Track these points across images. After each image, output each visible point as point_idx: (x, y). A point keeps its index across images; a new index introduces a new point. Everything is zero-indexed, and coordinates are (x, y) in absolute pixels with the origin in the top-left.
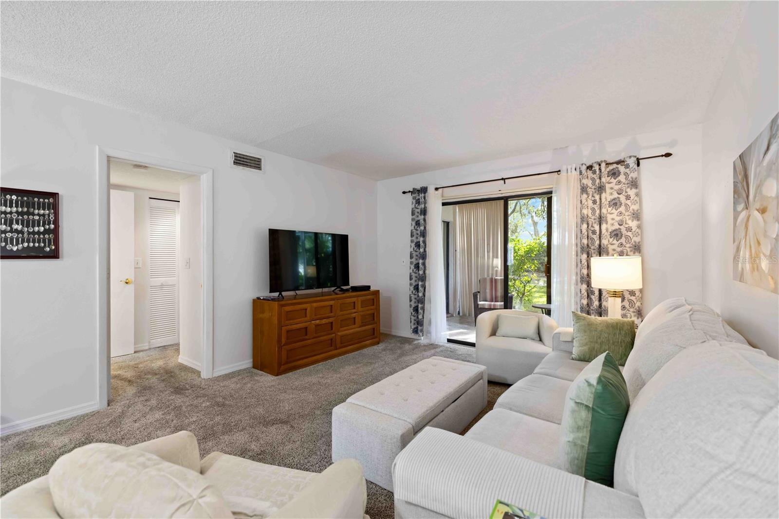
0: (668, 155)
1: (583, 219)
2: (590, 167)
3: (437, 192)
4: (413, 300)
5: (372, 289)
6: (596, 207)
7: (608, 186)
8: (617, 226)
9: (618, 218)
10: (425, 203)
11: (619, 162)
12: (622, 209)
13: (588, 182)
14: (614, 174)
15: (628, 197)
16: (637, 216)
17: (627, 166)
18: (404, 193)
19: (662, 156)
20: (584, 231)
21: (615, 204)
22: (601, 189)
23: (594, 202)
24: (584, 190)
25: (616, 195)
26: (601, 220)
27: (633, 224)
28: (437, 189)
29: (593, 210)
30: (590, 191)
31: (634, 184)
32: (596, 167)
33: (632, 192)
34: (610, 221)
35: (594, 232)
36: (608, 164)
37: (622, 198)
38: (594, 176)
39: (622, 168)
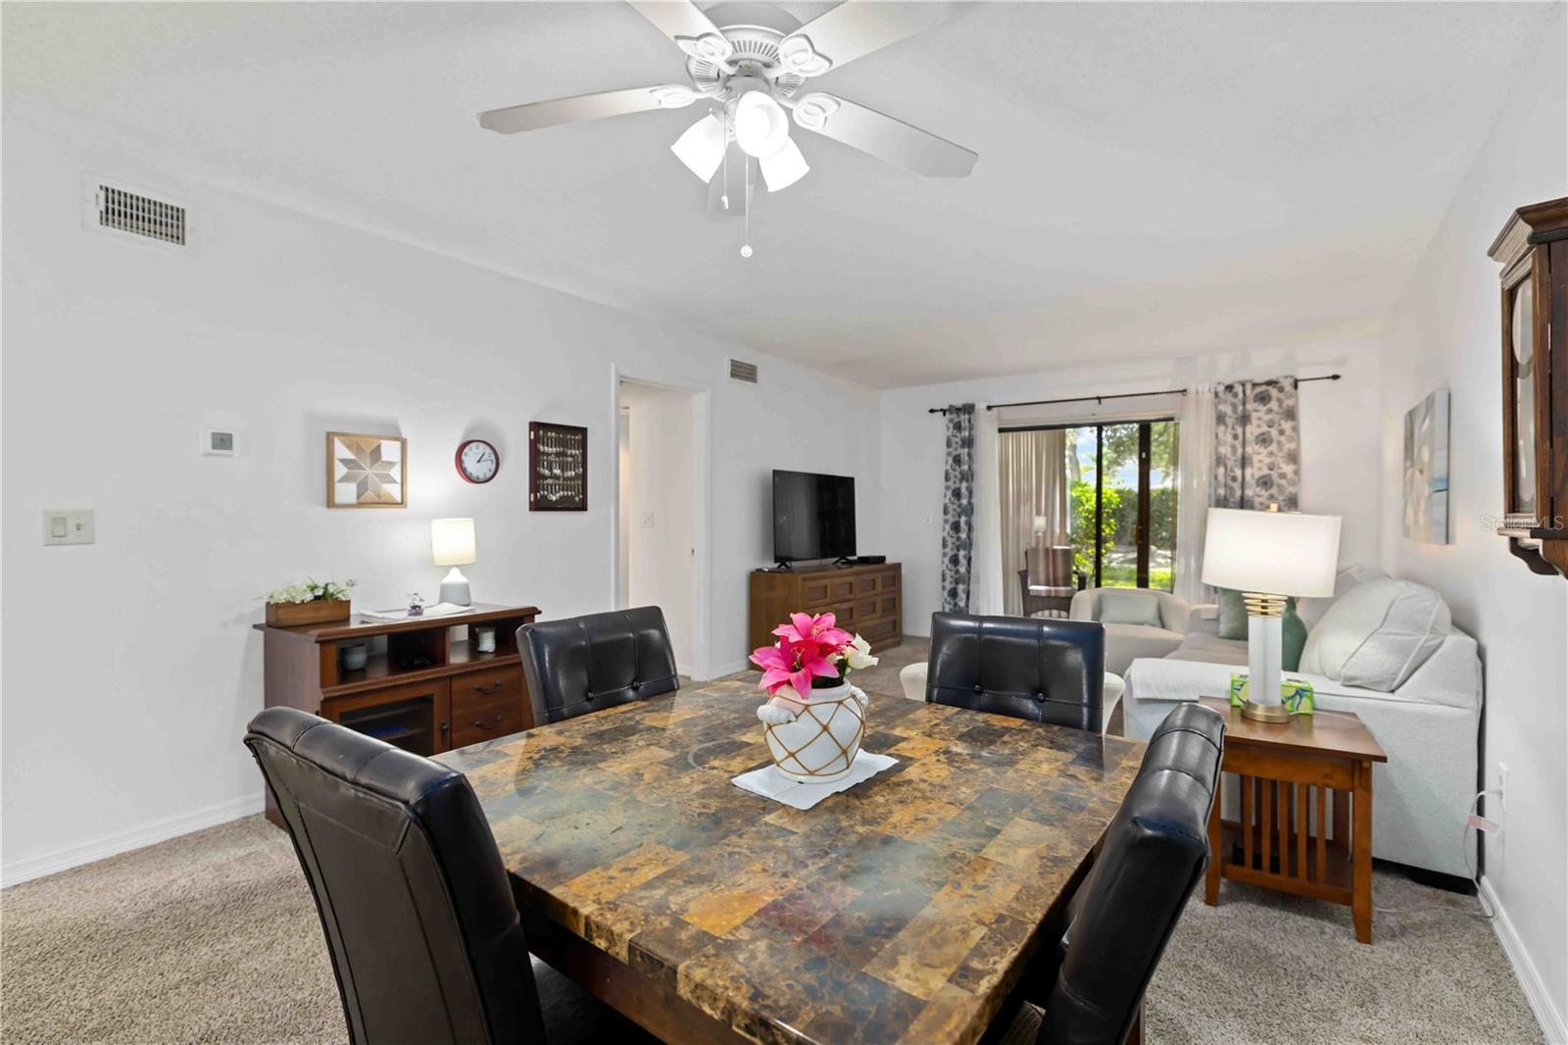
0: (1335, 377)
1: (1220, 461)
2: (1229, 388)
3: (990, 413)
4: (949, 579)
5: (888, 561)
6: (1238, 444)
7: (1254, 415)
8: (1266, 471)
9: (1267, 460)
10: (971, 429)
11: (1270, 383)
12: (1273, 447)
13: (1226, 409)
14: (1263, 399)
15: (1282, 432)
16: (1293, 458)
17: (1281, 390)
18: (932, 411)
19: (1328, 378)
20: (1221, 477)
21: (1264, 440)
22: (1245, 419)
23: (1235, 437)
24: (1221, 419)
25: (1265, 429)
26: (1244, 462)
27: (1288, 469)
28: (989, 408)
29: (1234, 448)
30: (1230, 421)
31: (1291, 414)
32: (1239, 389)
33: (1287, 425)
34: (1256, 464)
35: (1234, 479)
36: (1255, 385)
37: (1274, 432)
38: (1236, 401)
39: (1273, 392)
